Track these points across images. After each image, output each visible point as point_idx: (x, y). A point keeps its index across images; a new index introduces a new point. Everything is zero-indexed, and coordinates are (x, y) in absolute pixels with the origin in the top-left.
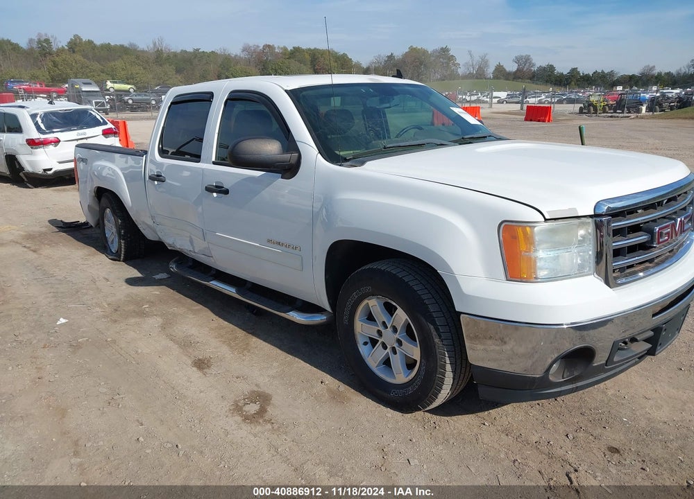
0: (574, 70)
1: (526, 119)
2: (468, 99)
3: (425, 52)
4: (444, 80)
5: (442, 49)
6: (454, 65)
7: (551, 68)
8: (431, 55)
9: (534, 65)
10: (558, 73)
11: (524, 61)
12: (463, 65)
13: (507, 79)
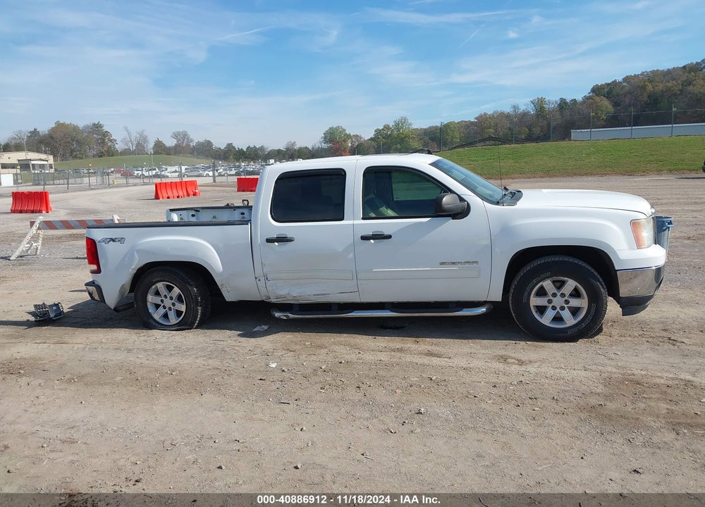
0: (230, 145)
1: (239, 190)
2: (146, 174)
3: (75, 128)
4: (101, 156)
5: (94, 124)
6: (111, 141)
7: (209, 143)
8: (83, 131)
9: (192, 141)
10: (216, 148)
11: (182, 136)
12: (121, 141)
13: (168, 154)
